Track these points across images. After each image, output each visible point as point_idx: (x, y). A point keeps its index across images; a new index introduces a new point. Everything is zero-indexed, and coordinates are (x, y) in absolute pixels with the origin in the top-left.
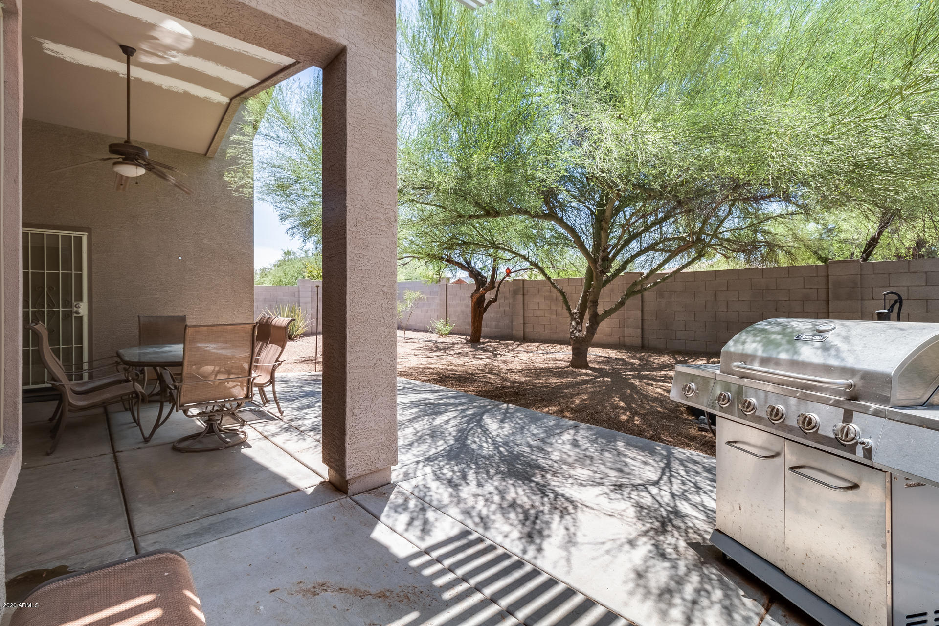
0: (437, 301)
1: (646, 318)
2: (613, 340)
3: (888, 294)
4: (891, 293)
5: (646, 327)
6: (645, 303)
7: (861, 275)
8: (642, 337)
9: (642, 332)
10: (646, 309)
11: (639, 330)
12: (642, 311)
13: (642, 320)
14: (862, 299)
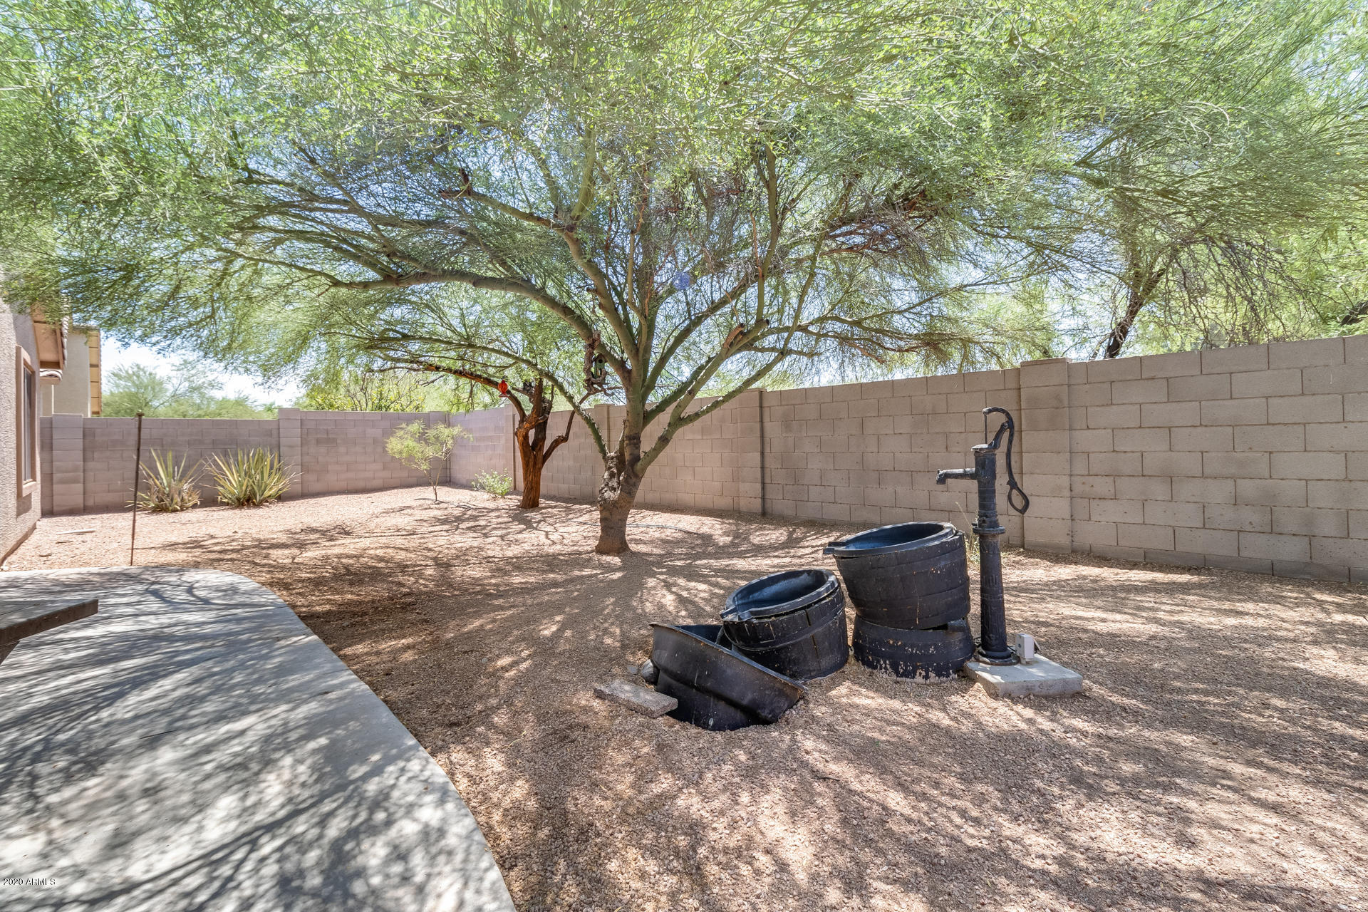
0: (503, 441)
1: (767, 465)
2: (724, 503)
3: (990, 411)
4: (996, 410)
5: (767, 480)
6: (767, 440)
7: (1069, 385)
8: (763, 498)
9: (763, 488)
10: (767, 450)
11: (759, 486)
12: (762, 453)
13: (763, 468)
14: (1071, 429)
